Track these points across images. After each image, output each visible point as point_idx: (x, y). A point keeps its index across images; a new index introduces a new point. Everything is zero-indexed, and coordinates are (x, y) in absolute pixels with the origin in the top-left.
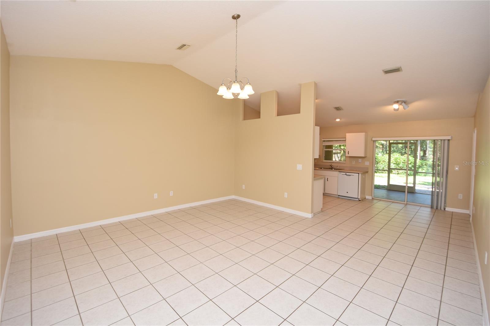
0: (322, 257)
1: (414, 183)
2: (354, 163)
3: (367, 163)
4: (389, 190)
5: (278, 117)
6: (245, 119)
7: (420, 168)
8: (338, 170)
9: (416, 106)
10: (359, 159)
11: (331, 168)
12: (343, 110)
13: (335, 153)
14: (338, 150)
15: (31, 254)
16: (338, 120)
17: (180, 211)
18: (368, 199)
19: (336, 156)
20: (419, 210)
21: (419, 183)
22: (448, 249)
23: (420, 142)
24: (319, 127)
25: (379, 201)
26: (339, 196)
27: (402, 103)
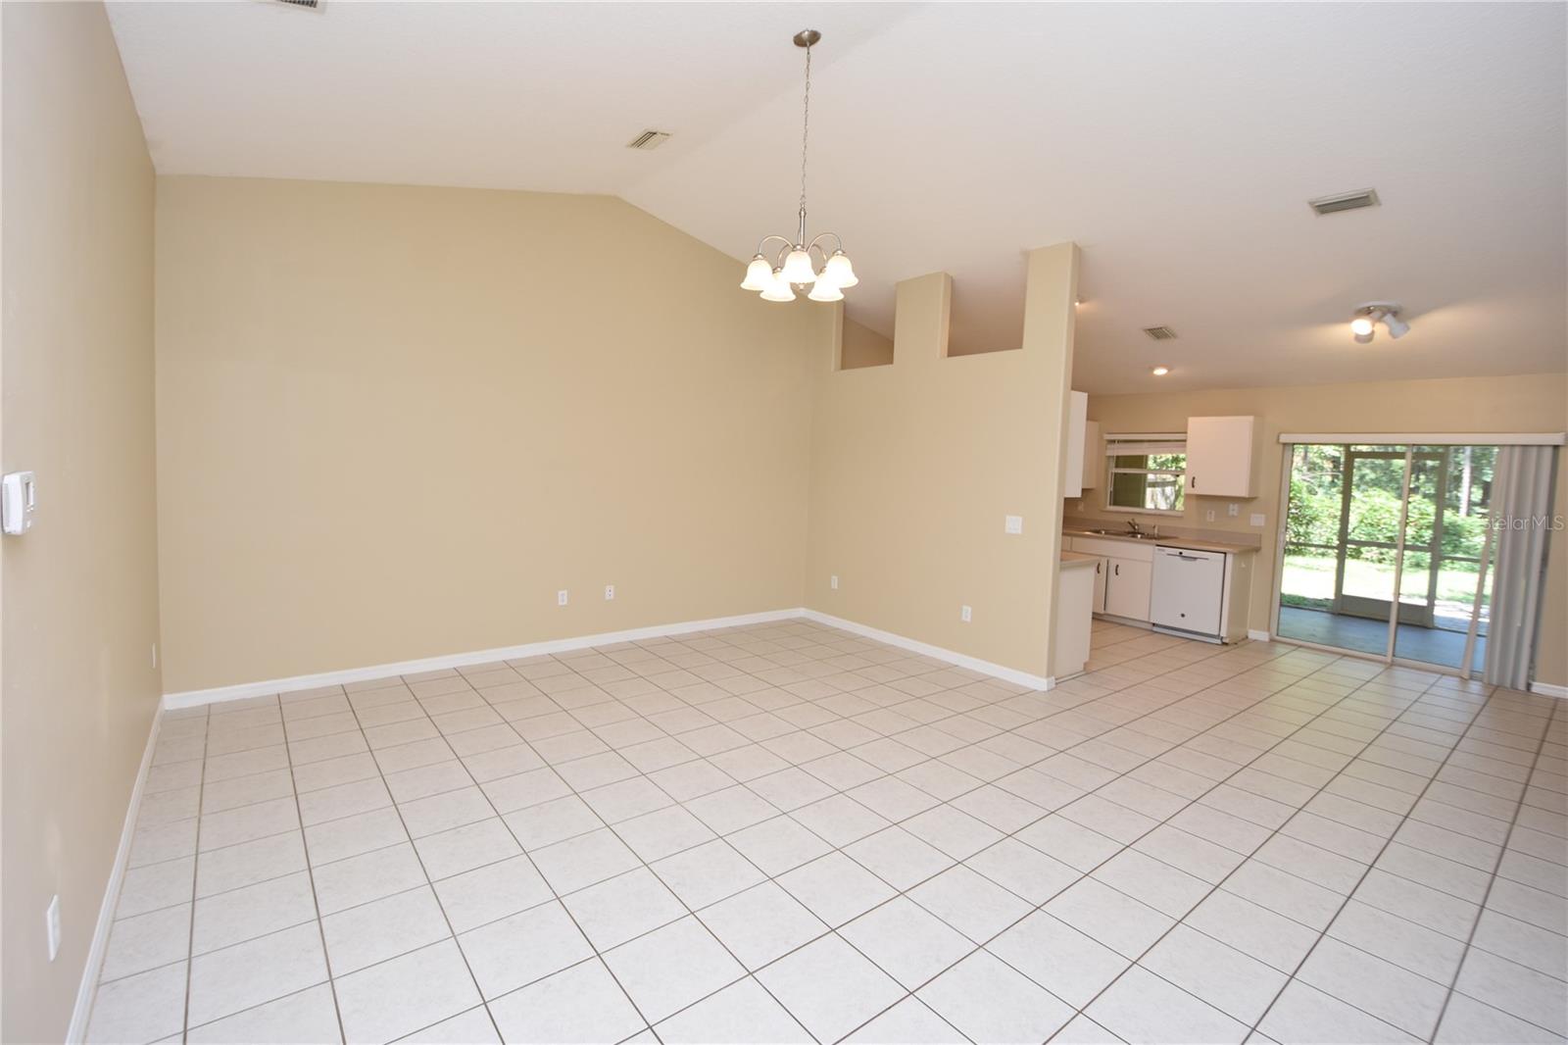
0: (1061, 814)
1: (1431, 596)
2: (1211, 518)
3: (1258, 520)
4: (1339, 614)
5: (950, 358)
6: (845, 365)
8: (1155, 539)
9: (1437, 325)
10: (1231, 506)
11: (1133, 532)
12: (1174, 336)
13: (1154, 485)
14: (1167, 472)
15: (206, 745)
16: (1160, 372)
17: (636, 646)
18: (1255, 640)
19: (1159, 497)
20: (1432, 685)
21: (1450, 595)
22: (1513, 823)
23: (1473, 451)
24: (1086, 394)
25: (1293, 648)
26: (1154, 624)
27: (1384, 314)
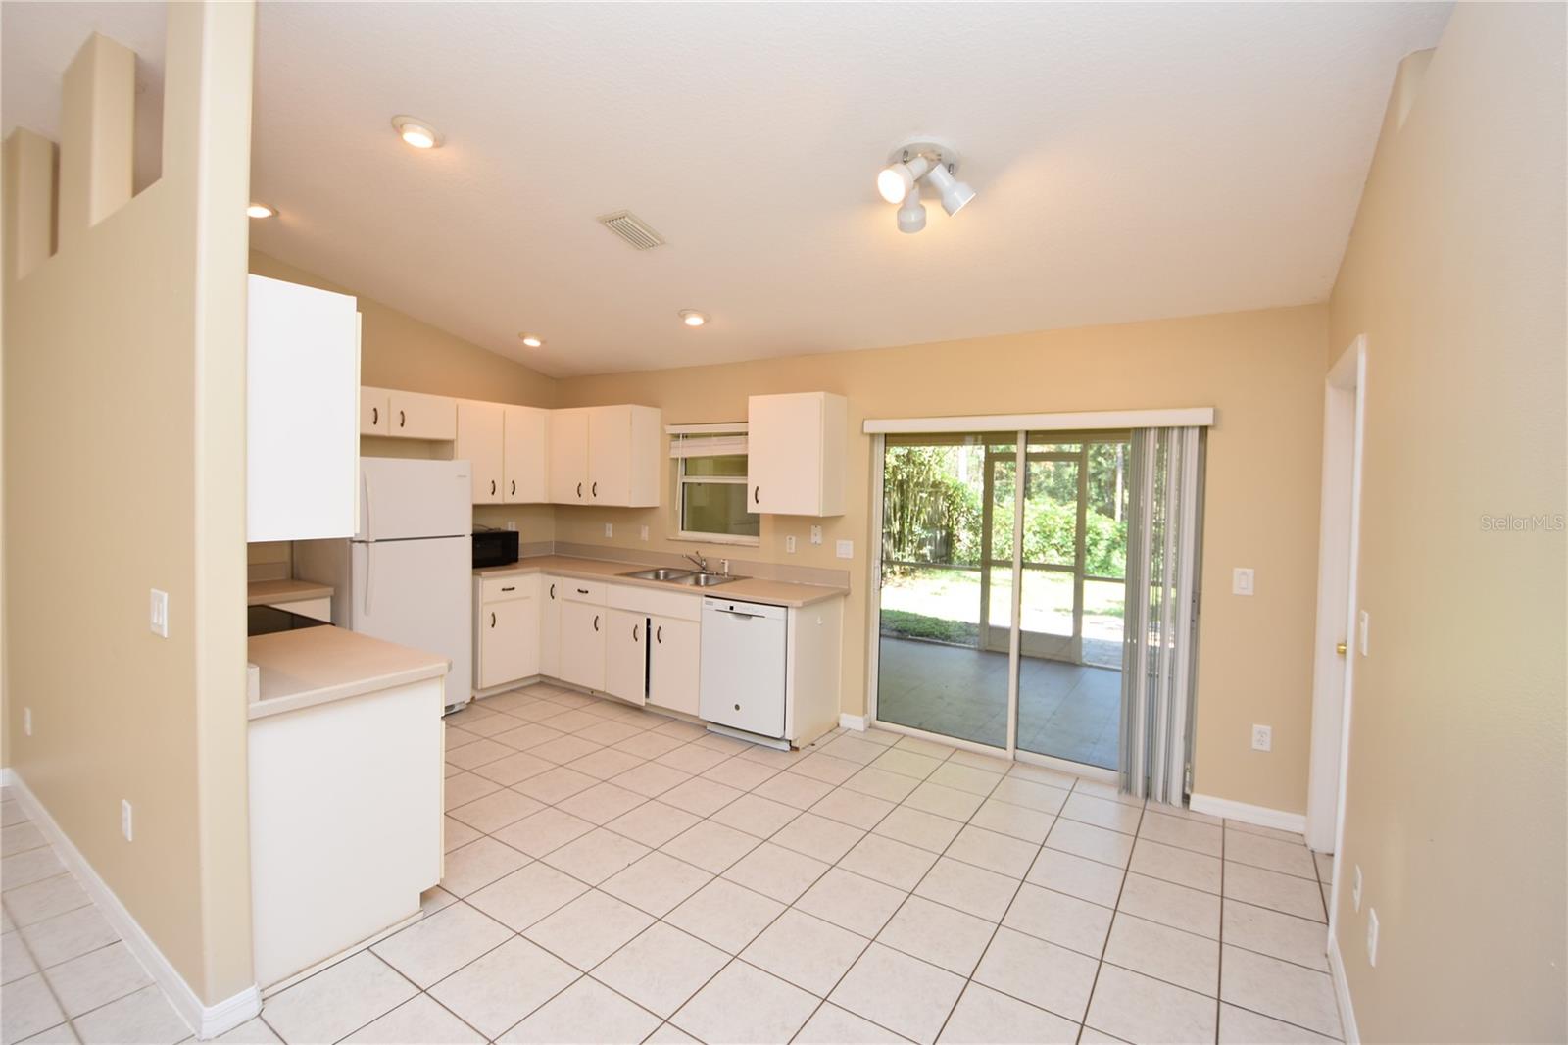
2: (791, 544)
3: (844, 550)
4: (988, 652)
7: (1115, 548)
10: (813, 529)
11: (698, 571)
18: (846, 730)
25: (893, 741)
26: (705, 721)
27: (931, 167)
